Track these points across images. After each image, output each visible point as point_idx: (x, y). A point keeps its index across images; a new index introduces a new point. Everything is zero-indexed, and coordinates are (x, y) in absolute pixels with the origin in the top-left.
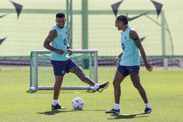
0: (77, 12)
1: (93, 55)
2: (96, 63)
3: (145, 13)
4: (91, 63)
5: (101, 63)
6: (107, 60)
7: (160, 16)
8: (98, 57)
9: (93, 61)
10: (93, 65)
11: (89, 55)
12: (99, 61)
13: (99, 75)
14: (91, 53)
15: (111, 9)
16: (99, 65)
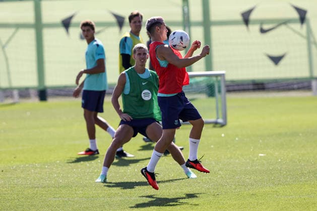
0: (197, 24)
1: (219, 78)
2: (223, 89)
3: (285, 22)
4: (216, 90)
5: (231, 88)
6: (238, 85)
7: (305, 26)
8: (225, 81)
9: (219, 87)
10: (220, 91)
11: (214, 79)
12: (227, 86)
13: (228, 104)
14: (217, 76)
15: (240, 18)
16: (229, 91)
